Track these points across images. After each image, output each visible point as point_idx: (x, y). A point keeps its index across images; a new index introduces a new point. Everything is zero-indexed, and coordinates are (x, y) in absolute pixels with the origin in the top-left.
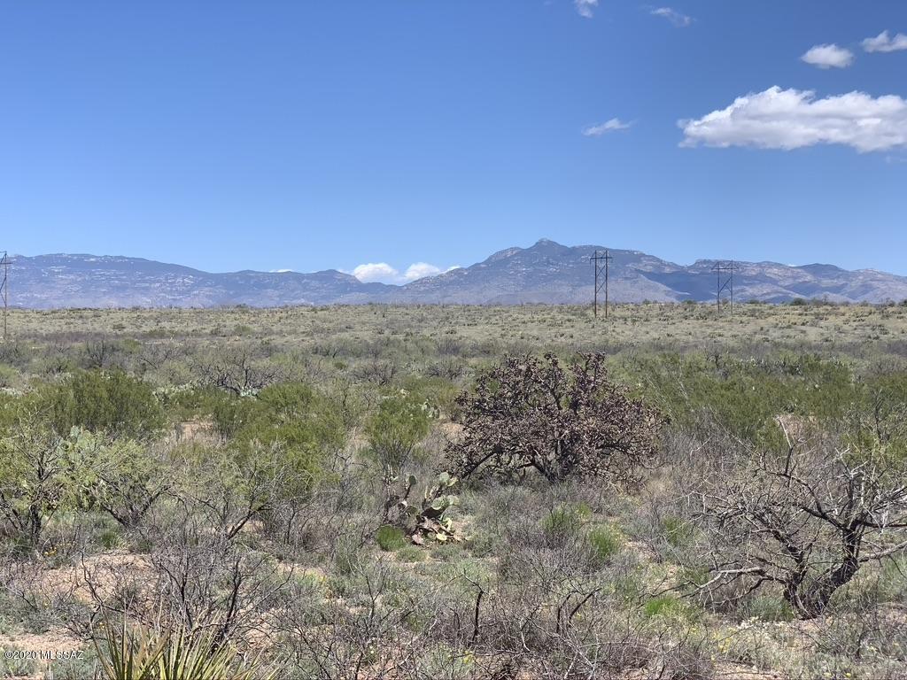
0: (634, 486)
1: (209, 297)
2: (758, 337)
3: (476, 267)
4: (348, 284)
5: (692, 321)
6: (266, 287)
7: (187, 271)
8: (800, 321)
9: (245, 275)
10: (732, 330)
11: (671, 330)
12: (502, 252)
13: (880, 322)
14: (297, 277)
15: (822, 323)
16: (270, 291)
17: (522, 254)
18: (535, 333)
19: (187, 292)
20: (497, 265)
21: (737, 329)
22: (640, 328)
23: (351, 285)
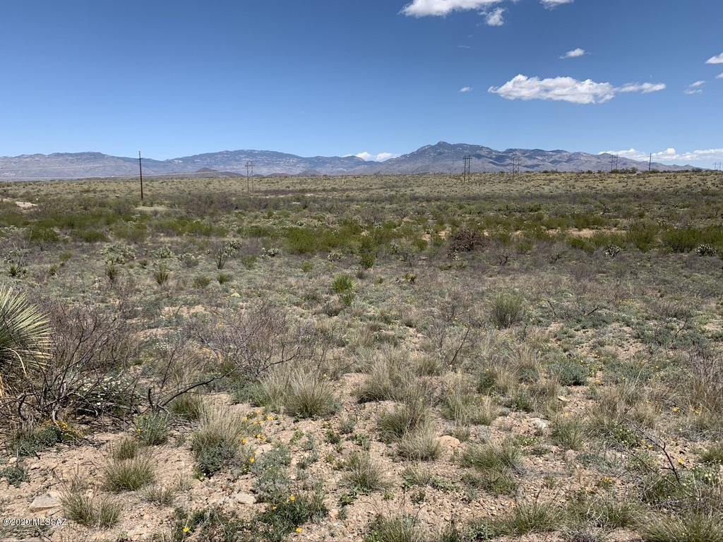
0: (483, 251)
1: (303, 167)
2: (526, 191)
3: (412, 154)
4: (359, 162)
5: (501, 184)
6: (326, 163)
7: (293, 156)
8: (542, 184)
9: (317, 158)
10: (516, 188)
11: (494, 188)
12: (422, 148)
13: (574, 183)
14: (339, 159)
15: (551, 184)
16: (328, 165)
17: (432, 147)
18: (443, 190)
19: (294, 165)
20: (421, 153)
21: (519, 188)
22: (482, 188)
23: (360, 162)
